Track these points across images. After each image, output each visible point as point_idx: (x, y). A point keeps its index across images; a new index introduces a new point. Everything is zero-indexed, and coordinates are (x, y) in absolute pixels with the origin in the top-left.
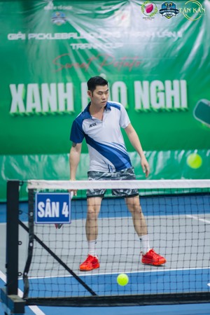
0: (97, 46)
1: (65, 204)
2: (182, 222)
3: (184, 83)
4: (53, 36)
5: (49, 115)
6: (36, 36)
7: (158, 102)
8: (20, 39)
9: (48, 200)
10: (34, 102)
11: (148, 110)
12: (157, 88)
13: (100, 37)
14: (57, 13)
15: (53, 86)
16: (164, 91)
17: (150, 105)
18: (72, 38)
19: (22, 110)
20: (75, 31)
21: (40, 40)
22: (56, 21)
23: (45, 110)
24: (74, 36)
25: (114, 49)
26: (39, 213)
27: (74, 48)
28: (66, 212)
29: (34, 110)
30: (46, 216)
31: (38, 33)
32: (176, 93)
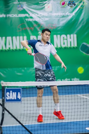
0: (37, 20)
1: (19, 93)
2: (76, 97)
3: (75, 36)
4: (18, 15)
5: (16, 50)
6: (10, 15)
7: (64, 44)
8: (3, 17)
9: (11, 91)
10: (9, 45)
11: (60, 48)
12: (64, 38)
13: (38, 16)
14: (19, 5)
15: (18, 37)
16: (67, 39)
17: (61, 45)
18: (26, 16)
19: (4, 48)
20: (27, 13)
21: (12, 17)
22: (19, 9)
23: (15, 48)
24: (27, 15)
25: (45, 21)
26: (7, 97)
27: (27, 21)
28: (19, 97)
29: (10, 48)
30: (10, 99)
31: (11, 14)
32: (72, 40)
